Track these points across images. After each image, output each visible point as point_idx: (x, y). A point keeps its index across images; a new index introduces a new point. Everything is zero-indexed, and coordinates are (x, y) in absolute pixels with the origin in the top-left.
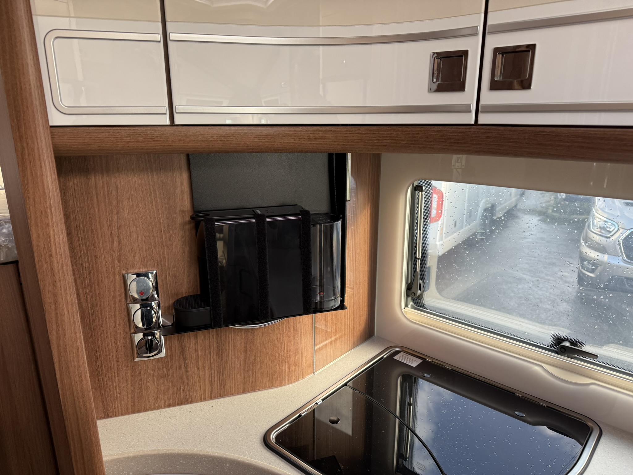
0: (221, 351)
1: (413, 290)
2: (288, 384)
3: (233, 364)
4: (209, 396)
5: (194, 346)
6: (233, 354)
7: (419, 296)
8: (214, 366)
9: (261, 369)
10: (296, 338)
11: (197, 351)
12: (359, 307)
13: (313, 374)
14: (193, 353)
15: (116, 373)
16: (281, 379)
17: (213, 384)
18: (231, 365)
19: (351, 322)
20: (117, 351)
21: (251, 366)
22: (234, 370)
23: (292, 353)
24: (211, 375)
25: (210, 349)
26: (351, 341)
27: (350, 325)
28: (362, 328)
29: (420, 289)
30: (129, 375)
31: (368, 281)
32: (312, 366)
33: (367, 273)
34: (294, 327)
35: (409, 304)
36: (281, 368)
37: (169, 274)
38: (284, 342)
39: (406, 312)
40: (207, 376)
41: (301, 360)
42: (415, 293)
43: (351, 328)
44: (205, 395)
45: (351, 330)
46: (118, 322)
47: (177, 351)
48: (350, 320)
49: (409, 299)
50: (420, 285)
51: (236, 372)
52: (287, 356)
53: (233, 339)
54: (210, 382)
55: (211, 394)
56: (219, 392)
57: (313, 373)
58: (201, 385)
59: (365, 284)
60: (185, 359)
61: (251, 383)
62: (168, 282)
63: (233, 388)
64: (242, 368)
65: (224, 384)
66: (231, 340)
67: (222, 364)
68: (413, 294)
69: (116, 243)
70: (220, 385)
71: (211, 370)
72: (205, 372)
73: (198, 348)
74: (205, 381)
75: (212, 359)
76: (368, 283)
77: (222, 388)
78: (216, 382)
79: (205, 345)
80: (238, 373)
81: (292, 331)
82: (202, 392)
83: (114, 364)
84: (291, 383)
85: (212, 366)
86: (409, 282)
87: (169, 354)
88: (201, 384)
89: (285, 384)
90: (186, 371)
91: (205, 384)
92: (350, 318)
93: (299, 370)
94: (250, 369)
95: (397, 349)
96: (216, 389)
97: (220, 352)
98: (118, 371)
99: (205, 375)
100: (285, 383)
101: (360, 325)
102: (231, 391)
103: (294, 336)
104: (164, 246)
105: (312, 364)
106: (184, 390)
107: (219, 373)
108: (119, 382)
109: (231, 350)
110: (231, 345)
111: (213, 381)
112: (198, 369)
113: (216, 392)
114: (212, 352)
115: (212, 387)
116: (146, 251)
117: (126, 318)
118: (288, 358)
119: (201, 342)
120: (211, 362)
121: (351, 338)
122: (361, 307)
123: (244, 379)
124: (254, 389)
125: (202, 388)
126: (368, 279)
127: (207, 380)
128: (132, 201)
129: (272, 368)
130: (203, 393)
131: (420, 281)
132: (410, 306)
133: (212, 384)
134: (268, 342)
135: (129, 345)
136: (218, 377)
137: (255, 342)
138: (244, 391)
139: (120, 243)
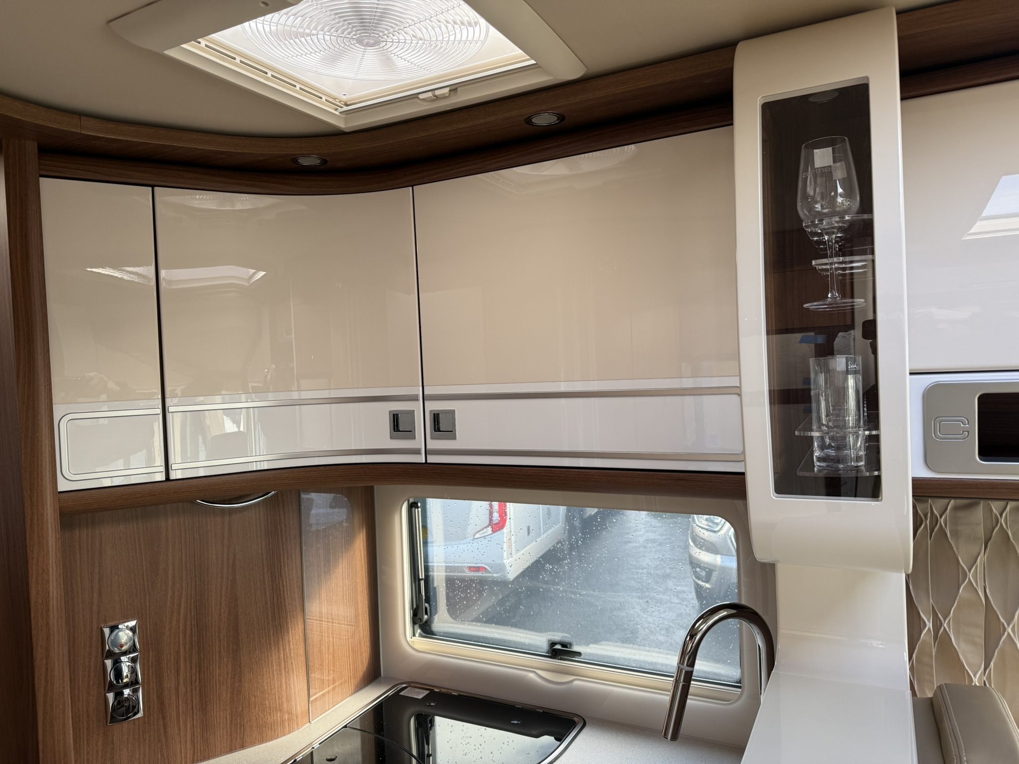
0: (204, 704)
1: (419, 616)
2: (281, 736)
3: (218, 719)
4: (191, 759)
5: (175, 701)
6: (218, 706)
7: (426, 622)
8: (197, 723)
9: (250, 721)
10: (288, 682)
11: (178, 707)
12: (360, 643)
13: (309, 724)
14: (173, 710)
15: (85, 743)
16: (273, 730)
17: (196, 745)
18: (215, 720)
19: (351, 661)
20: (88, 716)
21: (238, 719)
22: (220, 726)
23: (284, 700)
24: (193, 735)
25: (192, 703)
26: (352, 683)
27: (350, 664)
28: (365, 668)
29: (426, 613)
30: (100, 743)
31: (369, 612)
32: (307, 714)
33: (367, 603)
34: (285, 669)
35: (417, 632)
36: (272, 717)
37: (150, 622)
38: (275, 687)
39: (414, 641)
40: (189, 736)
41: (294, 707)
42: (422, 618)
43: (351, 668)
44: (187, 759)
45: (351, 671)
46: (92, 682)
47: (155, 709)
48: (349, 658)
49: (417, 626)
50: (426, 609)
51: (222, 728)
52: (279, 703)
53: (217, 689)
54: (192, 743)
55: (192, 757)
56: (202, 755)
57: (310, 722)
58: (182, 748)
59: (365, 615)
60: (164, 718)
61: (238, 739)
62: (148, 631)
63: (218, 747)
64: (228, 722)
65: (208, 743)
66: (216, 691)
67: (206, 720)
68: (419, 620)
69: (96, 595)
70: (203, 746)
71: (193, 728)
72: (186, 731)
73: (179, 704)
74: (186, 743)
75: (195, 716)
76: (369, 614)
77: (205, 749)
78: (199, 742)
79: (186, 700)
80: (223, 729)
81: (283, 674)
82: (183, 756)
83: (83, 732)
84: (284, 735)
85: (195, 723)
86: (415, 607)
87: (146, 714)
88: (182, 746)
89: (278, 737)
90: (166, 732)
91: (186, 746)
92: (349, 656)
93: (292, 720)
94: (237, 723)
95: (404, 685)
96: (199, 751)
97: (204, 706)
98: (88, 740)
99: (186, 735)
100: (278, 735)
101: (362, 664)
102: (216, 752)
103: (286, 679)
104: (146, 594)
105: (307, 711)
106: (162, 755)
107: (202, 730)
108: (88, 753)
109: (216, 703)
110: (216, 696)
111: (196, 741)
112: (179, 729)
113: (199, 754)
114: (194, 707)
115: (194, 749)
116: (127, 601)
117: (102, 677)
118: (279, 705)
119: (183, 696)
120: (193, 719)
121: (352, 680)
122: (362, 642)
123: (231, 735)
124: (243, 747)
125: (183, 752)
126: (369, 609)
127: (188, 741)
128: (116, 551)
129: (262, 719)
130: (184, 758)
131: (426, 604)
132: (417, 635)
133: (194, 745)
134: (257, 689)
135: (102, 708)
136: (201, 735)
137: (243, 690)
138: (231, 750)
139: (100, 595)
